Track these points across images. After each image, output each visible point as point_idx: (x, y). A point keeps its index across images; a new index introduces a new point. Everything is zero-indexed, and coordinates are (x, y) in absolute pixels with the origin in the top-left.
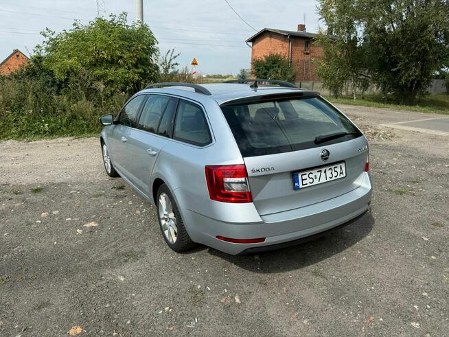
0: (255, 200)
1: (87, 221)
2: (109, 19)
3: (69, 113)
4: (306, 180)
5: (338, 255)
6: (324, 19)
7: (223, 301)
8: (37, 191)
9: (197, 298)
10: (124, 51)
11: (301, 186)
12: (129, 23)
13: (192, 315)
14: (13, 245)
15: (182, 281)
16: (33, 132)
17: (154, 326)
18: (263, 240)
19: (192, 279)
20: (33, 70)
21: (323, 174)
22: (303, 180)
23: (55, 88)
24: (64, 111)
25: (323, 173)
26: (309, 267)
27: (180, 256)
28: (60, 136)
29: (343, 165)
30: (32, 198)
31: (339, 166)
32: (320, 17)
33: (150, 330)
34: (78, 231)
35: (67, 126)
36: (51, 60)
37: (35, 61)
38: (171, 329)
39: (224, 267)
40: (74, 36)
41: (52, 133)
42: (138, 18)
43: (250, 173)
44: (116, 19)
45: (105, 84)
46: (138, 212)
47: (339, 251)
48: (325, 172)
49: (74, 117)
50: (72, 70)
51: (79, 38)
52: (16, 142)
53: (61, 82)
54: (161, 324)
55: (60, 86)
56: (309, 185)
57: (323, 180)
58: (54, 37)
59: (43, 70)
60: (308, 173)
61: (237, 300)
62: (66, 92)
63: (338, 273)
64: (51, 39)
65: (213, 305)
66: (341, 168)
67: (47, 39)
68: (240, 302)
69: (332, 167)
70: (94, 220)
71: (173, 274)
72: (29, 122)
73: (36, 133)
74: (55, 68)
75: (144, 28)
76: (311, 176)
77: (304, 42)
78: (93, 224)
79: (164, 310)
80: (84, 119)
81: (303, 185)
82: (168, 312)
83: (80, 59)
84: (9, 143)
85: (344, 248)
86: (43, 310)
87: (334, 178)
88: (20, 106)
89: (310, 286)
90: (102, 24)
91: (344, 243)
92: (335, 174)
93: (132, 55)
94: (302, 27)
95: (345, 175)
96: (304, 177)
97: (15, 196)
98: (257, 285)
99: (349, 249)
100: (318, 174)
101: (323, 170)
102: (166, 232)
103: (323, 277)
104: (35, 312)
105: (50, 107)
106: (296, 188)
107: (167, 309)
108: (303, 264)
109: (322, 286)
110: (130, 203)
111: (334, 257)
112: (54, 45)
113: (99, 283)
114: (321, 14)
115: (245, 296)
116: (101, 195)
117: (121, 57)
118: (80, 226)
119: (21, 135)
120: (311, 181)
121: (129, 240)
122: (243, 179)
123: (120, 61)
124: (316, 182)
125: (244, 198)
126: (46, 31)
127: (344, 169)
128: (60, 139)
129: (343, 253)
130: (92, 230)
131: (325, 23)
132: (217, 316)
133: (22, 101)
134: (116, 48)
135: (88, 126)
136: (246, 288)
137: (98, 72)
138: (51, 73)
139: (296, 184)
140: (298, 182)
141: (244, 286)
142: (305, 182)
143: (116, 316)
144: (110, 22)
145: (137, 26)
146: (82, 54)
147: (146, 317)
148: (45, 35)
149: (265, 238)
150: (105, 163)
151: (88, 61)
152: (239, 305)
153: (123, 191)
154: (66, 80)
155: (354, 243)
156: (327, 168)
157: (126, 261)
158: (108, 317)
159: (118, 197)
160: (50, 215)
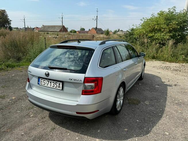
0: (30, 82)
21: (49, 83)
22: (41, 82)
29: (61, 83)
48: (51, 82)
56: (43, 85)
66: (59, 84)
76: (44, 81)
92: (55, 86)
95: (61, 89)
106: (39, 84)
120: (44, 84)
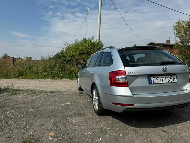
0: (129, 86)
1: (66, 102)
2: (88, 39)
3: (70, 71)
4: (155, 80)
5: (176, 125)
6: (178, 37)
7: (114, 134)
8: (52, 92)
9: (103, 131)
10: (92, 50)
11: (153, 83)
12: (95, 40)
13: (99, 137)
14: (39, 107)
15: (98, 125)
16: (57, 77)
17: (82, 138)
18: (133, 105)
19: (102, 124)
20: (60, 56)
22: (153, 80)
23: (66, 62)
24: (68, 70)
25: (164, 78)
26: (160, 128)
27: (99, 117)
28: (66, 78)
29: (175, 76)
30: (50, 94)
31: (173, 76)
32: (176, 36)
33: (80, 139)
34: (63, 105)
35: (68, 75)
36: (66, 53)
37: (61, 53)
38: (89, 140)
39: (118, 123)
40: (75, 45)
41: (63, 77)
42: (98, 38)
43: (127, 74)
44: (90, 39)
45: (83, 61)
46: (86, 101)
47: (177, 123)
48: (165, 78)
49: (71, 72)
50: (73, 56)
51: (77, 46)
52: (50, 80)
53: (69, 60)
54: (85, 138)
55: (68, 62)
56: (157, 83)
57: (164, 81)
58: (68, 45)
59: (63, 56)
60: (156, 77)
61: (121, 135)
62: (70, 64)
63: (175, 132)
64: (68, 46)
65: (109, 135)
67: (66, 46)
68: (122, 136)
69: (169, 76)
70: (69, 102)
71: (95, 122)
72: (56, 73)
73: (58, 77)
74: (67, 56)
75: (100, 41)
76: (158, 79)
77: (169, 47)
78: (68, 103)
79: (87, 133)
80: (74, 73)
81: (154, 82)
82: (89, 134)
83: (76, 52)
84: (48, 80)
85: (180, 122)
86: (42, 126)
87: (170, 82)
88: (54, 68)
89: (159, 135)
90: (85, 40)
91: (181, 120)
92: (171, 80)
93: (94, 51)
94: (168, 41)
95: (176, 81)
96: (154, 79)
97: (45, 94)
98: (132, 131)
99: (183, 123)
100: (162, 79)
101: (164, 77)
102: (95, 107)
103: (167, 132)
104: (40, 126)
105: (64, 68)
106: (150, 83)
107: (89, 133)
108: (157, 126)
109: (165, 136)
110: (84, 98)
111: (174, 125)
112: (68, 48)
113: (65, 121)
114: (176, 35)
115: (125, 134)
116: (74, 95)
117: (90, 52)
118: (64, 103)
119: (53, 77)
120: (158, 81)
121: (80, 110)
122: (124, 76)
123: (90, 53)
124: (160, 82)
125: (124, 84)
126: (66, 44)
127: (176, 78)
128: (65, 80)
129: (179, 124)
130: (68, 105)
131: (178, 38)
132: (110, 139)
133: (55, 66)
134: (89, 49)
135: (75, 76)
136: (126, 131)
137: (82, 57)
138: (66, 57)
139: (150, 81)
140: (151, 81)
141: (125, 130)
142: (154, 81)
143: (68, 132)
144: (88, 40)
145: (97, 41)
146: (77, 51)
147: (80, 134)
148: (66, 45)
149: (134, 104)
150: (78, 85)
151: (79, 53)
152: (121, 137)
153: (82, 94)
154: (71, 59)
155: (186, 121)
156: (167, 77)
157: (77, 116)
158: (65, 132)
159: (80, 96)
160: (54, 100)
